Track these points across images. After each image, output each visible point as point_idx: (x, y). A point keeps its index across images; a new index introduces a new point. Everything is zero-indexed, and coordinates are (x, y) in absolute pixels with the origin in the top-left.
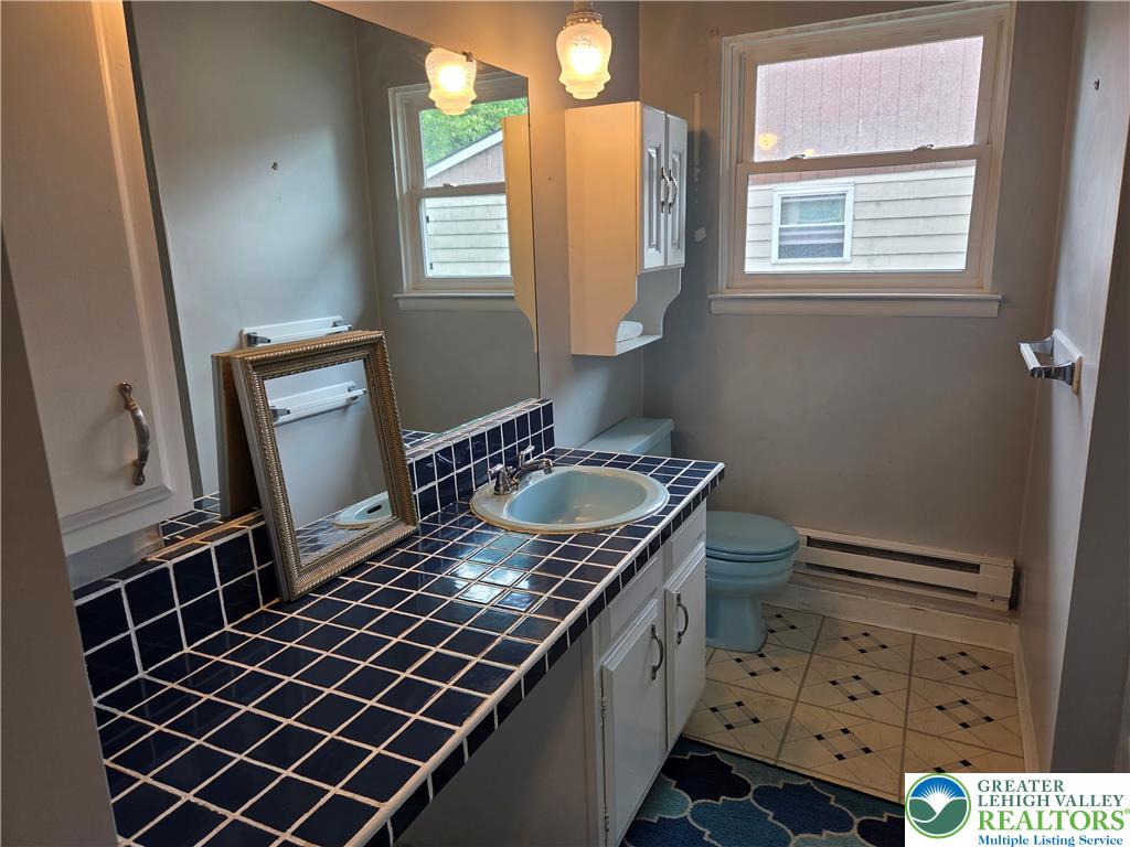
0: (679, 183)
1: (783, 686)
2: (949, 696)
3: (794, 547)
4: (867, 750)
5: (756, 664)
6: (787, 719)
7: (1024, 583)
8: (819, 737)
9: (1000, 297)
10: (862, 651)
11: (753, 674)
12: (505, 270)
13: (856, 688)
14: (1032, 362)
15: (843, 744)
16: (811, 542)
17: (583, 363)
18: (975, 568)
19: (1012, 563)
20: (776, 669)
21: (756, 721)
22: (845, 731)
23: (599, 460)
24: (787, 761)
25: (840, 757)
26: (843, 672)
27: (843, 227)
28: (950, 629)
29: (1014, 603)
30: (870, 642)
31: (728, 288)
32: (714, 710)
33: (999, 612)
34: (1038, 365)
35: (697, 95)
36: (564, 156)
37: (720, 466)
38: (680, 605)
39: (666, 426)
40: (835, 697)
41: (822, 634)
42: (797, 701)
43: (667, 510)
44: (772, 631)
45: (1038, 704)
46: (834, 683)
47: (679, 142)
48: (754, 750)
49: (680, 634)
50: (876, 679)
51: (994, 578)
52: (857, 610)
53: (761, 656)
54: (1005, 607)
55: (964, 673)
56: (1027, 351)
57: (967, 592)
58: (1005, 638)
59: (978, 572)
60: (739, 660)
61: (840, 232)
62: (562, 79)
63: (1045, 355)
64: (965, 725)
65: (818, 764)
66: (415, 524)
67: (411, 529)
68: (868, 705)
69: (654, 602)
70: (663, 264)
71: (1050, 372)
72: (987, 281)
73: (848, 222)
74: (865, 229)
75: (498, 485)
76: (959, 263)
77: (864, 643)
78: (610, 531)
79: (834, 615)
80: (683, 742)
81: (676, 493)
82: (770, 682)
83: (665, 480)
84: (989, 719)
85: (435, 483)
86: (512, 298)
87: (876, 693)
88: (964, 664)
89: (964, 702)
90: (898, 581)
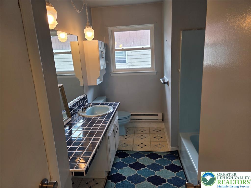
0: (104, 53)
1: (131, 139)
2: (156, 136)
3: (130, 116)
4: (146, 145)
5: (126, 137)
6: (133, 144)
7: (164, 116)
8: (138, 145)
9: (156, 71)
10: (142, 132)
11: (126, 138)
12: (73, 69)
13: (142, 137)
14: (162, 82)
15: (142, 145)
16: (132, 115)
17: (90, 87)
18: (157, 115)
19: (162, 114)
20: (129, 137)
21: (128, 145)
22: (142, 144)
23: (98, 104)
24: (134, 150)
25: (142, 147)
26: (140, 135)
27: (126, 57)
28: (154, 126)
29: (163, 120)
30: (143, 130)
31: (113, 71)
32: (121, 145)
33: (161, 122)
34: (163, 82)
35: (104, 37)
36: (84, 49)
37: (119, 103)
38: (116, 126)
39: (105, 98)
40: (139, 139)
41: (135, 130)
42: (134, 141)
43: (114, 110)
44: (127, 131)
45: (168, 134)
46: (139, 137)
47: (103, 46)
48: (129, 149)
49: (116, 131)
50: (145, 135)
51: (160, 117)
52: (141, 125)
53: (126, 135)
54: (162, 121)
55: (157, 132)
56: (161, 80)
57: (156, 119)
58: (162, 125)
59: (157, 116)
60: (123, 137)
61: (125, 58)
62: (85, 37)
63: (164, 80)
64: (158, 139)
65: (139, 149)
66: (71, 118)
67: (71, 119)
68: (144, 139)
69: (113, 126)
70: (103, 68)
71: (165, 83)
72: (154, 69)
73: (126, 56)
74: (130, 57)
75: (82, 110)
76: (150, 66)
77: (142, 130)
78: (99, 116)
79: (137, 127)
80: (118, 151)
81: (114, 107)
82: (129, 139)
83: (111, 106)
84: (162, 137)
85: (72, 111)
86: (75, 75)
87: (145, 137)
88: (157, 130)
89: (158, 136)
90: (146, 119)
